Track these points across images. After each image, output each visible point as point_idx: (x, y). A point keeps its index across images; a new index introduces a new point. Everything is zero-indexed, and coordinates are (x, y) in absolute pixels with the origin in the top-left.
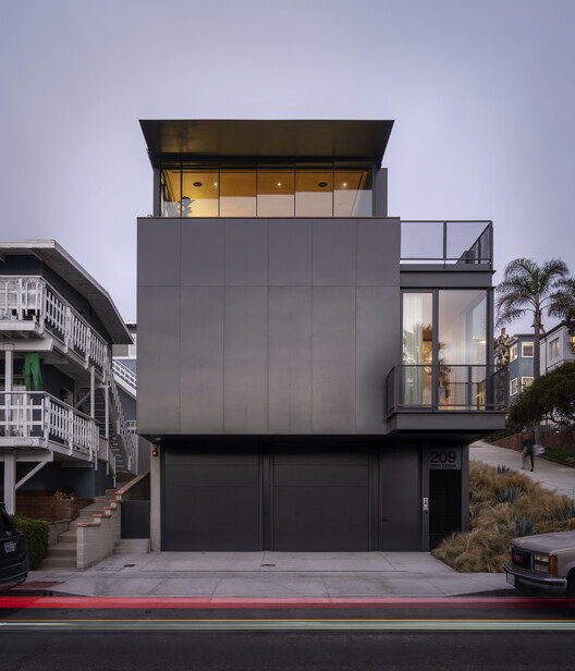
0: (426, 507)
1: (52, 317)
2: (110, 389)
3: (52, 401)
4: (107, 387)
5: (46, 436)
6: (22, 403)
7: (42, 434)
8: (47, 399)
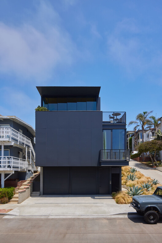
0: (111, 183)
1: (14, 136)
2: (32, 151)
3: (13, 158)
4: (31, 151)
5: (12, 167)
6: (5, 159)
7: (10, 167)
8: (12, 158)
